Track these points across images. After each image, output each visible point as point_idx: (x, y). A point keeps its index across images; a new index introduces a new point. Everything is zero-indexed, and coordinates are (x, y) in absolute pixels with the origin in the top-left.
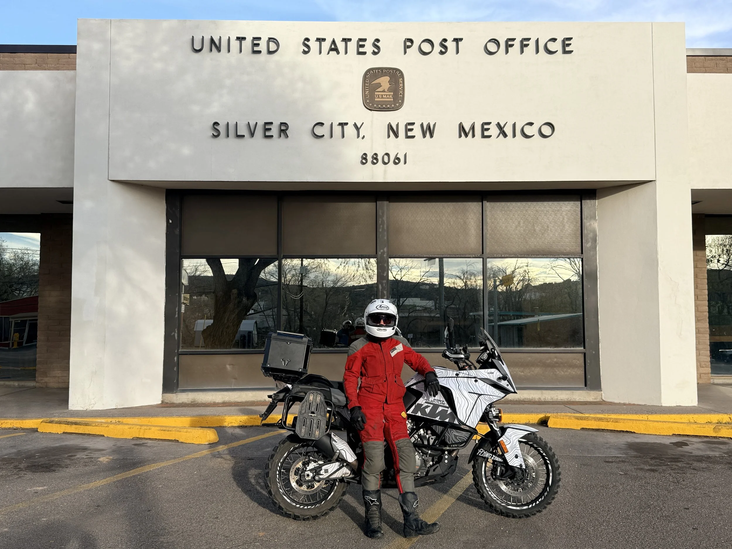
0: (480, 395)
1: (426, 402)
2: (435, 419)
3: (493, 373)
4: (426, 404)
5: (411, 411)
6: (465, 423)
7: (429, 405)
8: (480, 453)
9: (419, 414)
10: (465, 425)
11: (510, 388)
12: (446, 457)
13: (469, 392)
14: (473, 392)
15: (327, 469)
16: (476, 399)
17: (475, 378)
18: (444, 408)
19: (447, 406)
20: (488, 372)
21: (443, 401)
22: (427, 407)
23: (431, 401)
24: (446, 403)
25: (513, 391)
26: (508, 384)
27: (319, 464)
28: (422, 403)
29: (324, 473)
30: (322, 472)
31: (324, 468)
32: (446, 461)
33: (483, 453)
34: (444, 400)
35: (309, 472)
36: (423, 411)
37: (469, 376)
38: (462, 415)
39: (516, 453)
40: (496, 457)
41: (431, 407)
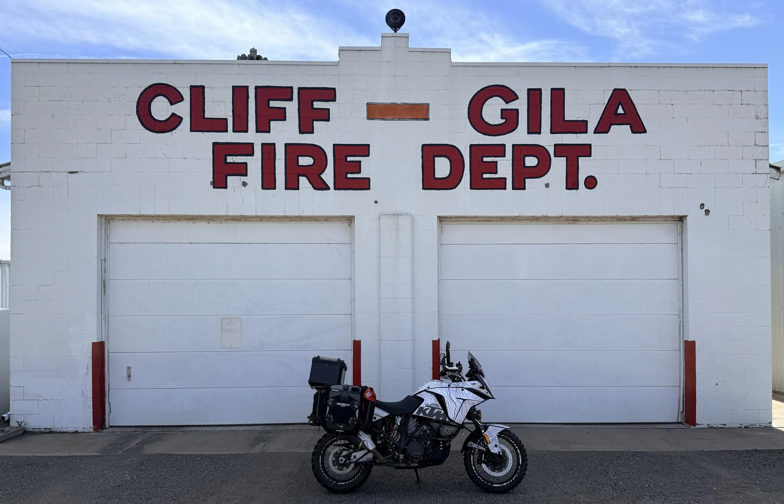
0: (464, 400)
1: (426, 406)
2: (433, 418)
3: (475, 384)
4: (426, 407)
5: (416, 413)
6: (454, 420)
7: (428, 408)
8: (470, 444)
9: (421, 415)
10: (454, 422)
11: (489, 395)
12: (441, 445)
13: (457, 398)
14: (459, 398)
15: (356, 456)
16: (462, 403)
17: (462, 387)
18: (439, 410)
19: (441, 408)
20: (472, 383)
21: (438, 405)
22: (427, 409)
23: (430, 405)
24: (440, 406)
25: (492, 397)
26: (487, 392)
27: (350, 452)
28: (424, 407)
29: (353, 459)
30: (352, 457)
31: (353, 454)
32: (441, 449)
33: (472, 444)
34: (439, 404)
35: (342, 458)
36: (424, 412)
37: (458, 386)
38: (451, 415)
39: (495, 444)
40: (481, 447)
41: (430, 409)
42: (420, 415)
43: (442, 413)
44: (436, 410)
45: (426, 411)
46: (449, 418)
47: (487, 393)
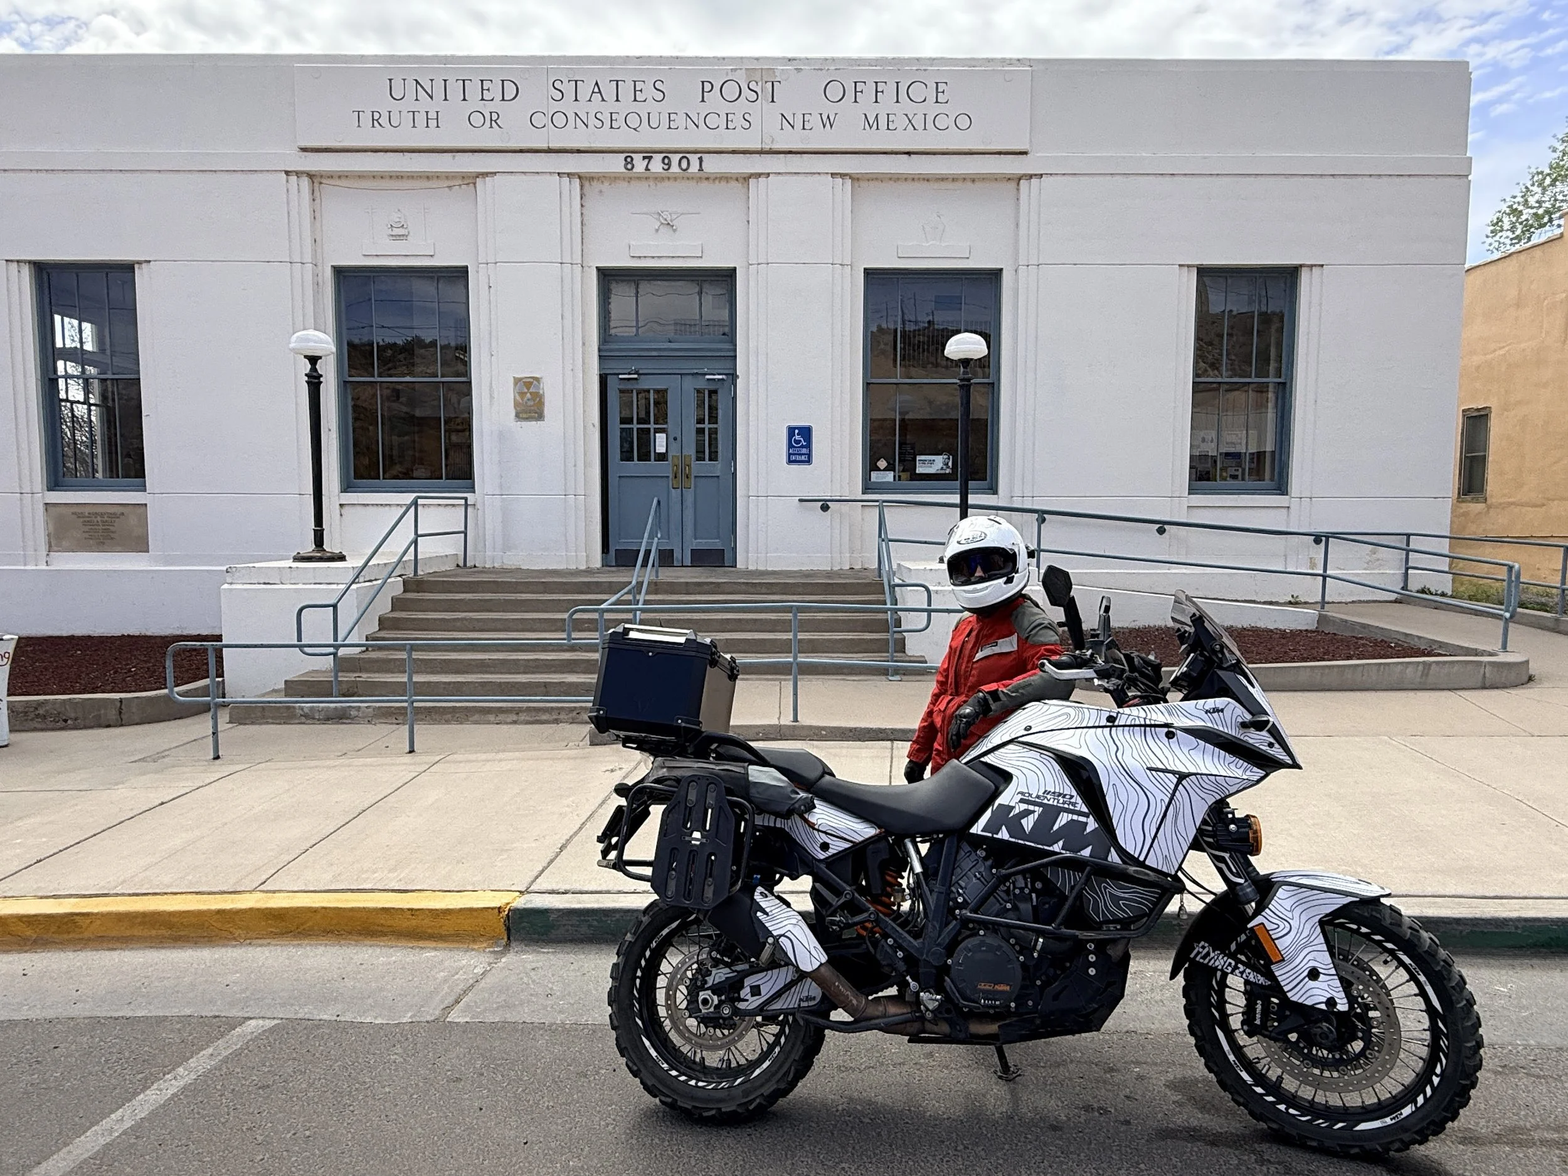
0: (1182, 777)
1: (1022, 801)
2: (1051, 849)
3: (1222, 711)
4: (1024, 807)
5: (981, 827)
6: (1142, 858)
7: (1031, 808)
8: (1199, 953)
9: (1004, 834)
10: (1142, 864)
11: (1277, 752)
12: (1092, 958)
13: (1150, 769)
14: (1161, 766)
15: (759, 986)
16: (1173, 787)
17: (1166, 725)
18: (1075, 817)
19: (1085, 809)
20: (1207, 708)
21: (1072, 797)
22: (1026, 813)
23: (1038, 797)
24: (1079, 801)
25: (1290, 762)
26: (1272, 740)
27: (736, 971)
28: (1012, 804)
29: (749, 997)
30: (745, 992)
31: (749, 981)
32: (1092, 971)
33: (1208, 954)
34: (1074, 793)
35: (709, 992)
36: (1015, 826)
37: (1148, 722)
38: (1130, 837)
39: (1312, 964)
40: (1248, 971)
41: (1036, 815)
42: (999, 836)
43: (1089, 829)
44: (1064, 819)
45: (1024, 822)
46: (1122, 852)
47: (1271, 745)
